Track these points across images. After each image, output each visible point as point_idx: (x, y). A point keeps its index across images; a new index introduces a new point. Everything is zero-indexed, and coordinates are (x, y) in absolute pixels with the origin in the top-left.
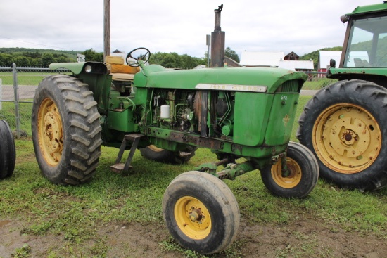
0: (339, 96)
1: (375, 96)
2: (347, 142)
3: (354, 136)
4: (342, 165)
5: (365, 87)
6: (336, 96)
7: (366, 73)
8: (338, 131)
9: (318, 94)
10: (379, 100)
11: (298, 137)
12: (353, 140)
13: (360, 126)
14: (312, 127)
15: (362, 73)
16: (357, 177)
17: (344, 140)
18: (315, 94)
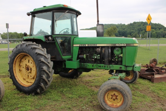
0: (20, 50)
1: (32, 49)
2: (28, 71)
3: (30, 68)
4: (29, 82)
5: (29, 45)
6: (19, 50)
7: (35, 38)
8: (24, 66)
9: (14, 49)
10: (33, 51)
11: (9, 70)
12: (30, 70)
13: (32, 63)
14: (13, 66)
15: (33, 38)
16: (30, 88)
17: (27, 71)
18: (12, 50)
